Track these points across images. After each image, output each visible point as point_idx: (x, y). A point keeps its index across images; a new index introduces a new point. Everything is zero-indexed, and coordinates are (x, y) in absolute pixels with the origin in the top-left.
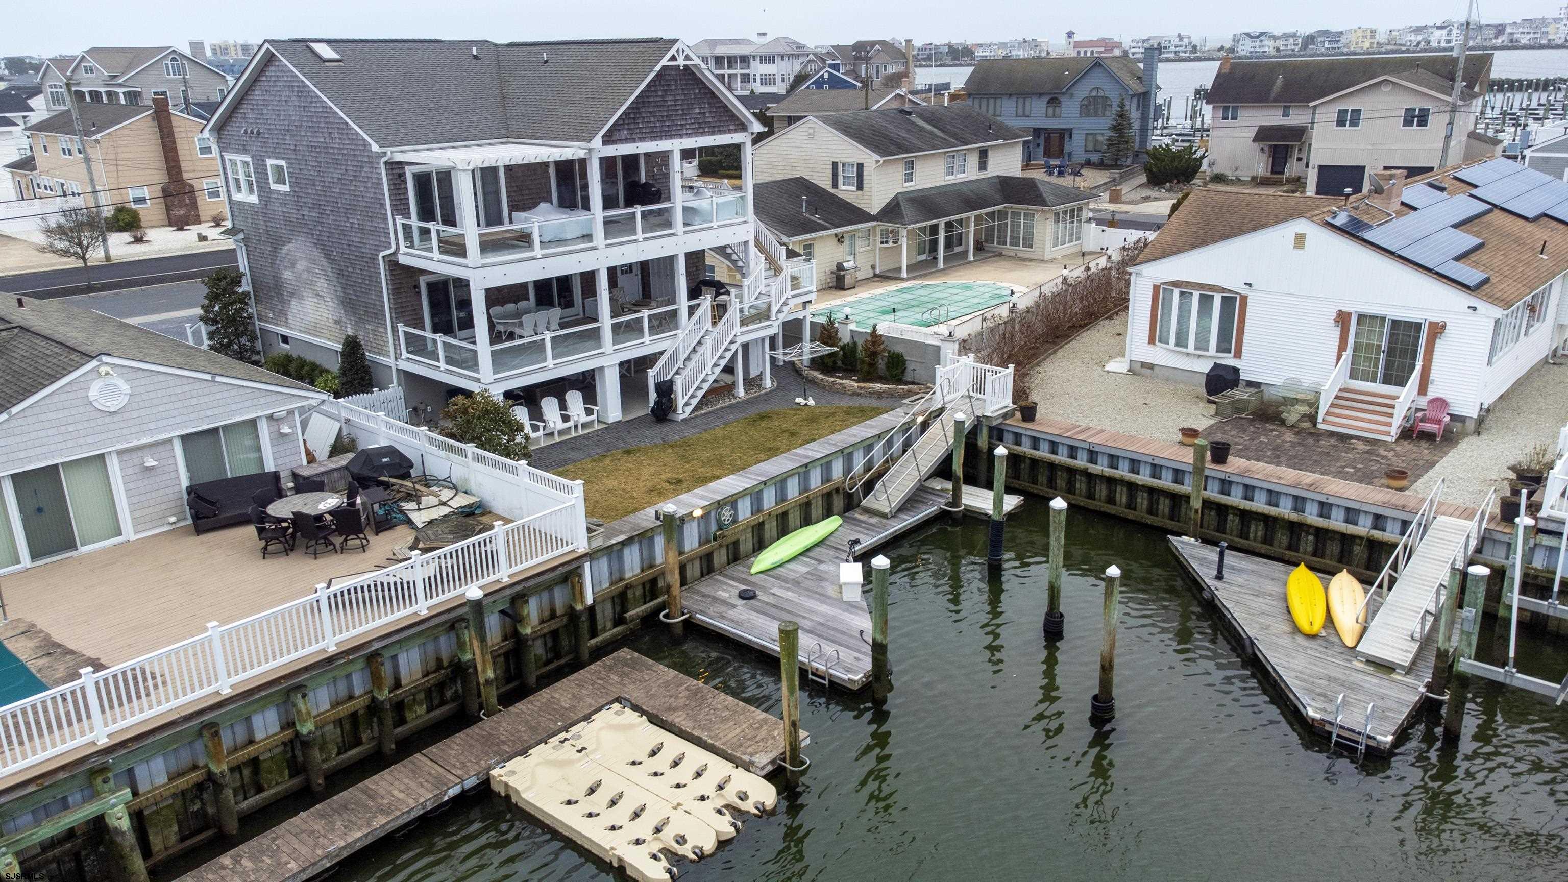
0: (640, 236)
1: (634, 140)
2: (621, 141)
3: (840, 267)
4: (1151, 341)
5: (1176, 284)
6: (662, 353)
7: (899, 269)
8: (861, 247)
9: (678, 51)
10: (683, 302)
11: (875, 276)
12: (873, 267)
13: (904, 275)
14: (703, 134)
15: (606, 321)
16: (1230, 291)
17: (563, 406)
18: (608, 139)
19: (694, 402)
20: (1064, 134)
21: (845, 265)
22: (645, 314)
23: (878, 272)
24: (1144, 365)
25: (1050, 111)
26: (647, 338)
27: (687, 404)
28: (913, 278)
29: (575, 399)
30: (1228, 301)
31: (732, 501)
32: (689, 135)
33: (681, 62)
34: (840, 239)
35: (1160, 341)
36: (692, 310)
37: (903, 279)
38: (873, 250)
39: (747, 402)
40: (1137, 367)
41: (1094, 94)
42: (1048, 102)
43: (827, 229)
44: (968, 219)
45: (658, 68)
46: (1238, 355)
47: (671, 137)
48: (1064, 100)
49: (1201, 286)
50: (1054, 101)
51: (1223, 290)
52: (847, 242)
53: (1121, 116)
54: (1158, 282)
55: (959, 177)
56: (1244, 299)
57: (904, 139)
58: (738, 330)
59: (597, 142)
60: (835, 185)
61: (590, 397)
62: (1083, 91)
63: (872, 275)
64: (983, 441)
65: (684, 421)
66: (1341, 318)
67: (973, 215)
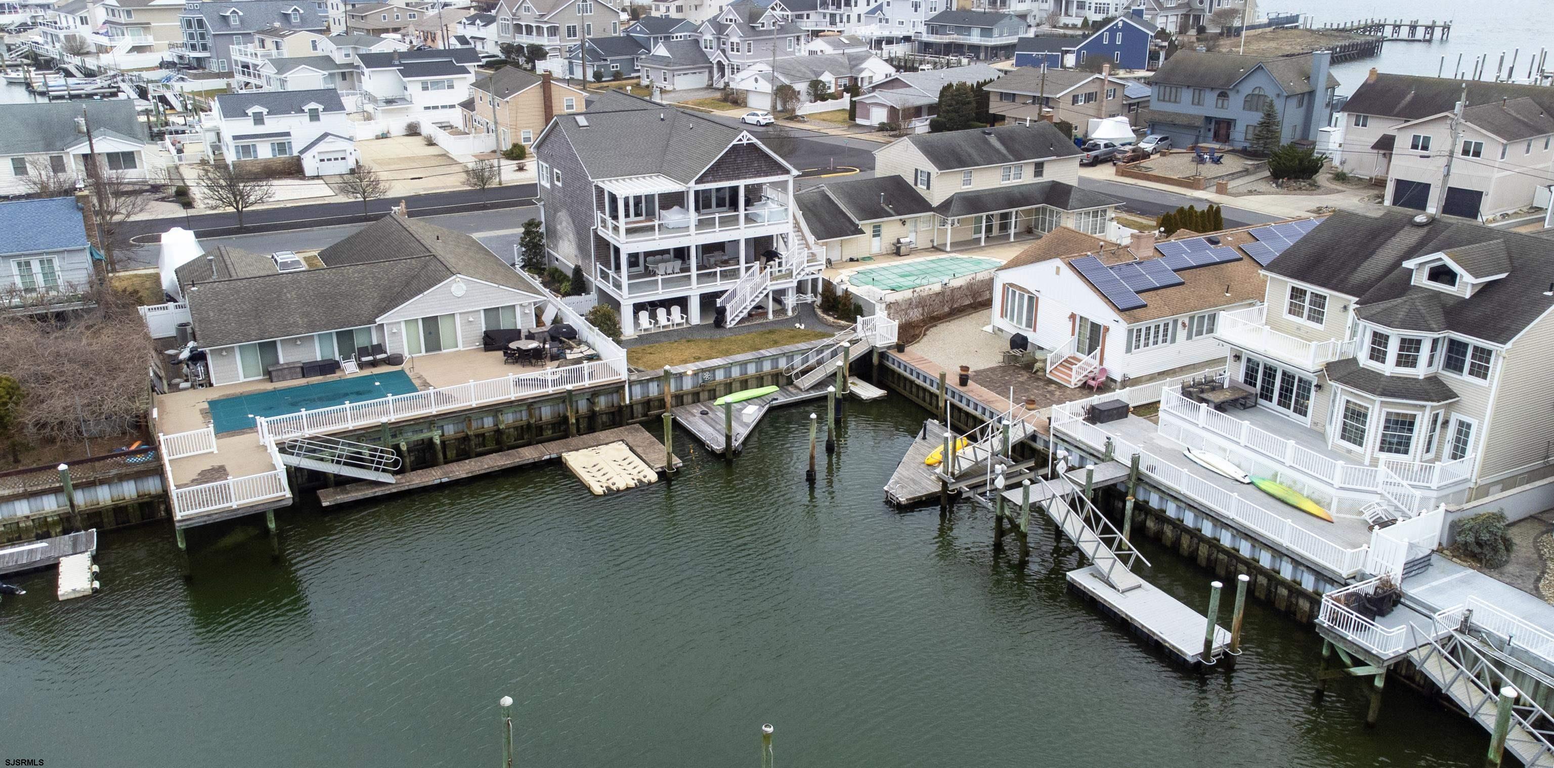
0: (717, 229)
1: (715, 181)
2: (708, 182)
3: (899, 241)
4: (1002, 315)
5: (1011, 286)
6: (726, 291)
7: (945, 245)
8: (923, 227)
9: (744, 136)
10: (743, 265)
11: (933, 247)
12: (932, 241)
13: (948, 249)
14: (760, 176)
15: (694, 272)
16: (1031, 293)
17: (669, 313)
18: (697, 182)
19: (737, 319)
20: (1229, 124)
21: (902, 240)
22: (718, 269)
23: (935, 244)
24: (1000, 329)
25: (1220, 102)
26: (719, 282)
27: (733, 320)
28: (955, 252)
29: (676, 310)
30: (1031, 299)
31: (712, 370)
32: (750, 178)
33: (745, 142)
34: (904, 223)
35: (1005, 315)
36: (748, 269)
37: (947, 252)
38: (934, 229)
39: (773, 322)
40: (996, 330)
41: (1256, 92)
42: (1219, 96)
43: (892, 216)
45: (730, 146)
46: (1034, 329)
47: (739, 179)
48: (1232, 95)
49: (1021, 288)
50: (1223, 95)
51: (1029, 292)
52: (907, 224)
53: (1269, 115)
54: (1005, 282)
56: (1037, 298)
58: (768, 283)
59: (692, 183)
60: (916, 184)
61: (685, 310)
63: (930, 245)
64: (875, 359)
65: (730, 328)
66: (1073, 317)
67: (1012, 211)
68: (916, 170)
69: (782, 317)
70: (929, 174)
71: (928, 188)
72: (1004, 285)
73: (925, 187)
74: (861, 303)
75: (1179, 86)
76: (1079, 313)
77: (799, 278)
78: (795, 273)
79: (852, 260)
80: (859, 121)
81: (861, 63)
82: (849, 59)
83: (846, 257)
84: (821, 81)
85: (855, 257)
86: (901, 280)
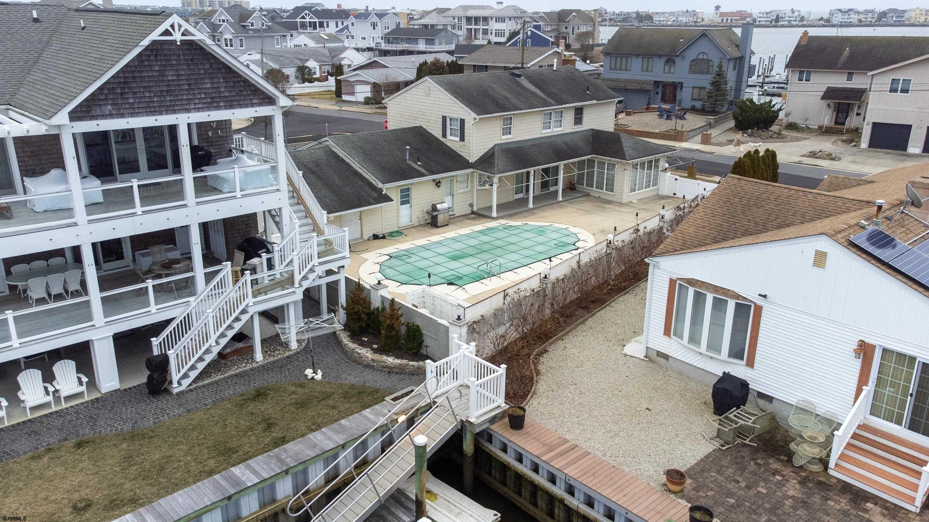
0: (139, 209)
2: (104, 117)
3: (434, 208)
4: (667, 332)
5: (692, 282)
6: (168, 322)
7: (490, 208)
8: (460, 189)
9: (172, 26)
10: (199, 271)
11: (473, 213)
12: (471, 205)
13: (494, 214)
14: (218, 108)
15: (94, 295)
16: (745, 299)
17: (48, 379)
18: (75, 116)
19: (194, 374)
20: (676, 87)
21: (439, 206)
22: (150, 283)
23: (475, 209)
24: (660, 354)
25: (667, 68)
26: (153, 307)
27: (185, 376)
28: (502, 217)
29: (65, 370)
30: (742, 308)
32: (199, 110)
33: (177, 37)
34: (438, 184)
35: (675, 334)
36: (209, 277)
37: (493, 218)
38: (472, 191)
39: (264, 368)
40: (653, 355)
43: (423, 175)
44: (557, 167)
45: (145, 43)
46: (750, 364)
47: (174, 112)
48: (678, 61)
49: (716, 289)
50: (670, 61)
51: (737, 296)
52: (443, 185)
53: (719, 75)
54: (674, 277)
55: (555, 130)
56: (759, 309)
57: (507, 99)
58: (250, 300)
59: (64, 119)
60: (444, 135)
61: (84, 367)
62: (692, 54)
63: (470, 212)
64: (468, 446)
65: (179, 393)
66: (864, 349)
67: (562, 164)
68: (444, 118)
69: (280, 355)
70: (462, 122)
71: (462, 139)
72: (672, 282)
73: (457, 139)
74: (418, 322)
75: (628, 55)
76: (885, 343)
77: (306, 284)
78: (297, 278)
79: (376, 237)
80: (345, 97)
81: (341, 54)
82: (329, 51)
83: (367, 234)
84: (307, 67)
85: (379, 232)
86: (454, 265)
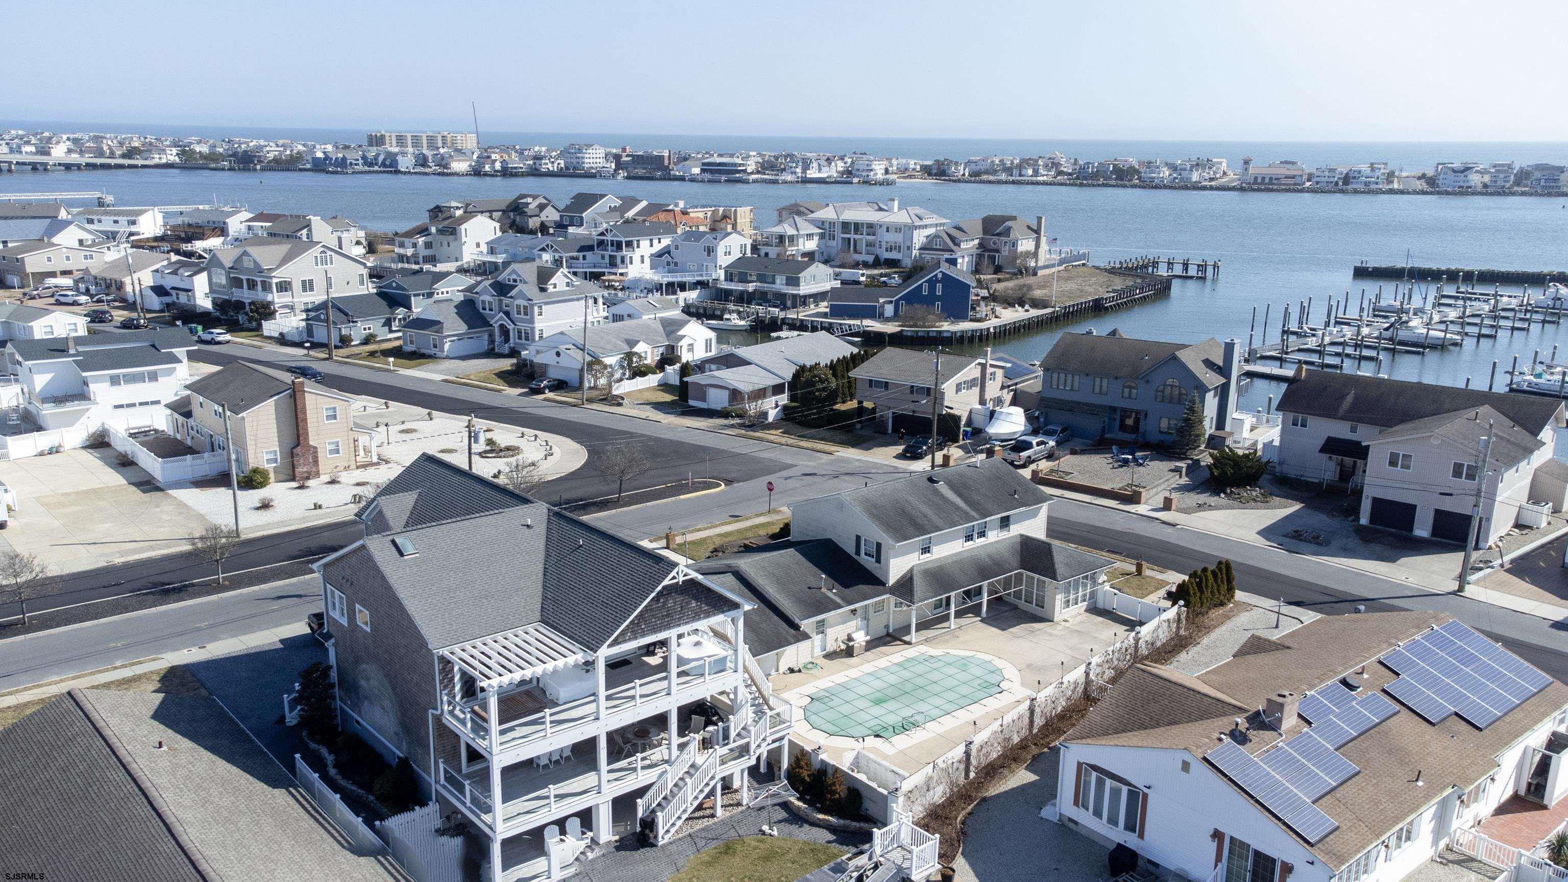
0: (638, 702)
1: (636, 638)
2: (626, 642)
3: (850, 638)
4: (1076, 803)
5: (1094, 768)
6: (650, 786)
8: (875, 612)
10: (674, 742)
11: (887, 635)
12: (887, 627)
13: (913, 640)
15: (604, 769)
16: (1135, 787)
19: (674, 830)
21: (855, 637)
22: (639, 758)
23: (890, 631)
24: (1070, 820)
26: (640, 776)
27: (669, 831)
29: (573, 824)
30: (1134, 794)
34: (854, 614)
35: (1083, 806)
36: (681, 747)
37: (911, 644)
38: (888, 613)
39: (724, 823)
40: (1066, 821)
43: (840, 607)
44: (980, 587)
45: (661, 587)
46: (1141, 837)
49: (1113, 776)
51: (1129, 784)
52: (858, 615)
54: (1081, 761)
55: (978, 542)
56: (1145, 796)
58: (717, 769)
59: (604, 649)
60: (858, 552)
63: (884, 632)
65: (664, 846)
66: (1217, 835)
67: (985, 583)
68: (858, 538)
69: (734, 809)
70: (878, 543)
71: (878, 561)
72: (1080, 765)
73: (873, 560)
74: (859, 787)
76: (1229, 831)
77: (759, 751)
78: (753, 747)
80: (692, 402)
83: (784, 667)
84: (636, 352)
85: (795, 666)
86: (877, 711)
